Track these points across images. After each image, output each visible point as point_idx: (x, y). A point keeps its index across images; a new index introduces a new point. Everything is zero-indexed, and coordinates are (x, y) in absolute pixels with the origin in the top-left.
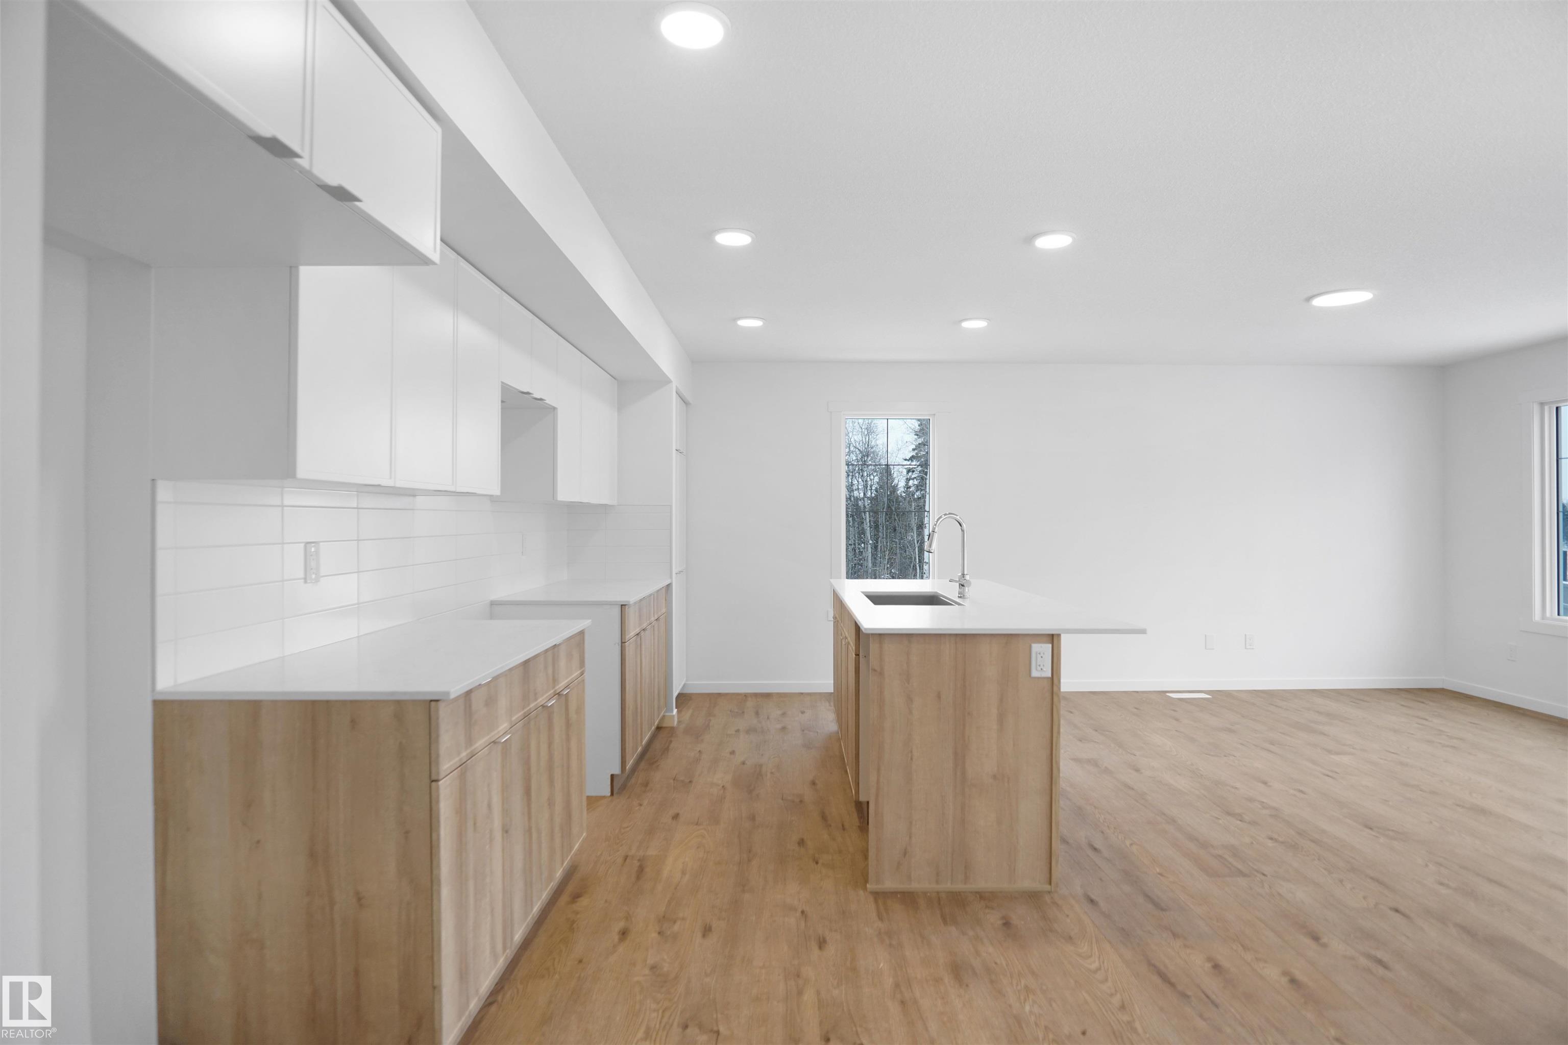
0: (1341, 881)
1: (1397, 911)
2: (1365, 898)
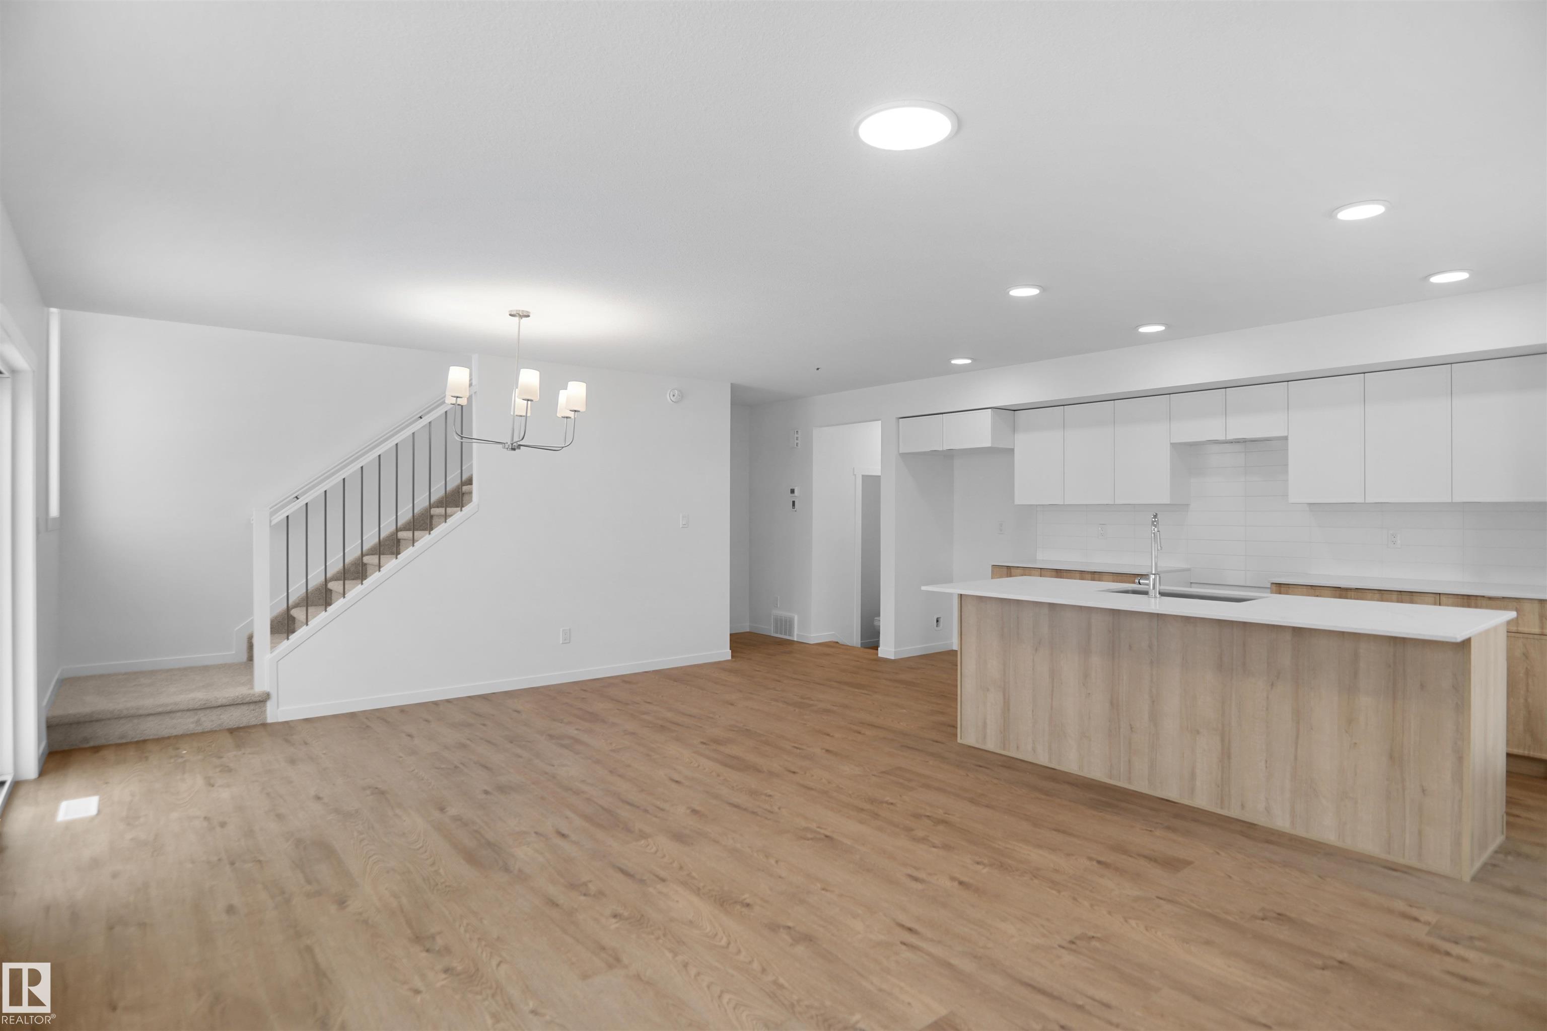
0: (829, 783)
1: (794, 773)
2: (812, 776)
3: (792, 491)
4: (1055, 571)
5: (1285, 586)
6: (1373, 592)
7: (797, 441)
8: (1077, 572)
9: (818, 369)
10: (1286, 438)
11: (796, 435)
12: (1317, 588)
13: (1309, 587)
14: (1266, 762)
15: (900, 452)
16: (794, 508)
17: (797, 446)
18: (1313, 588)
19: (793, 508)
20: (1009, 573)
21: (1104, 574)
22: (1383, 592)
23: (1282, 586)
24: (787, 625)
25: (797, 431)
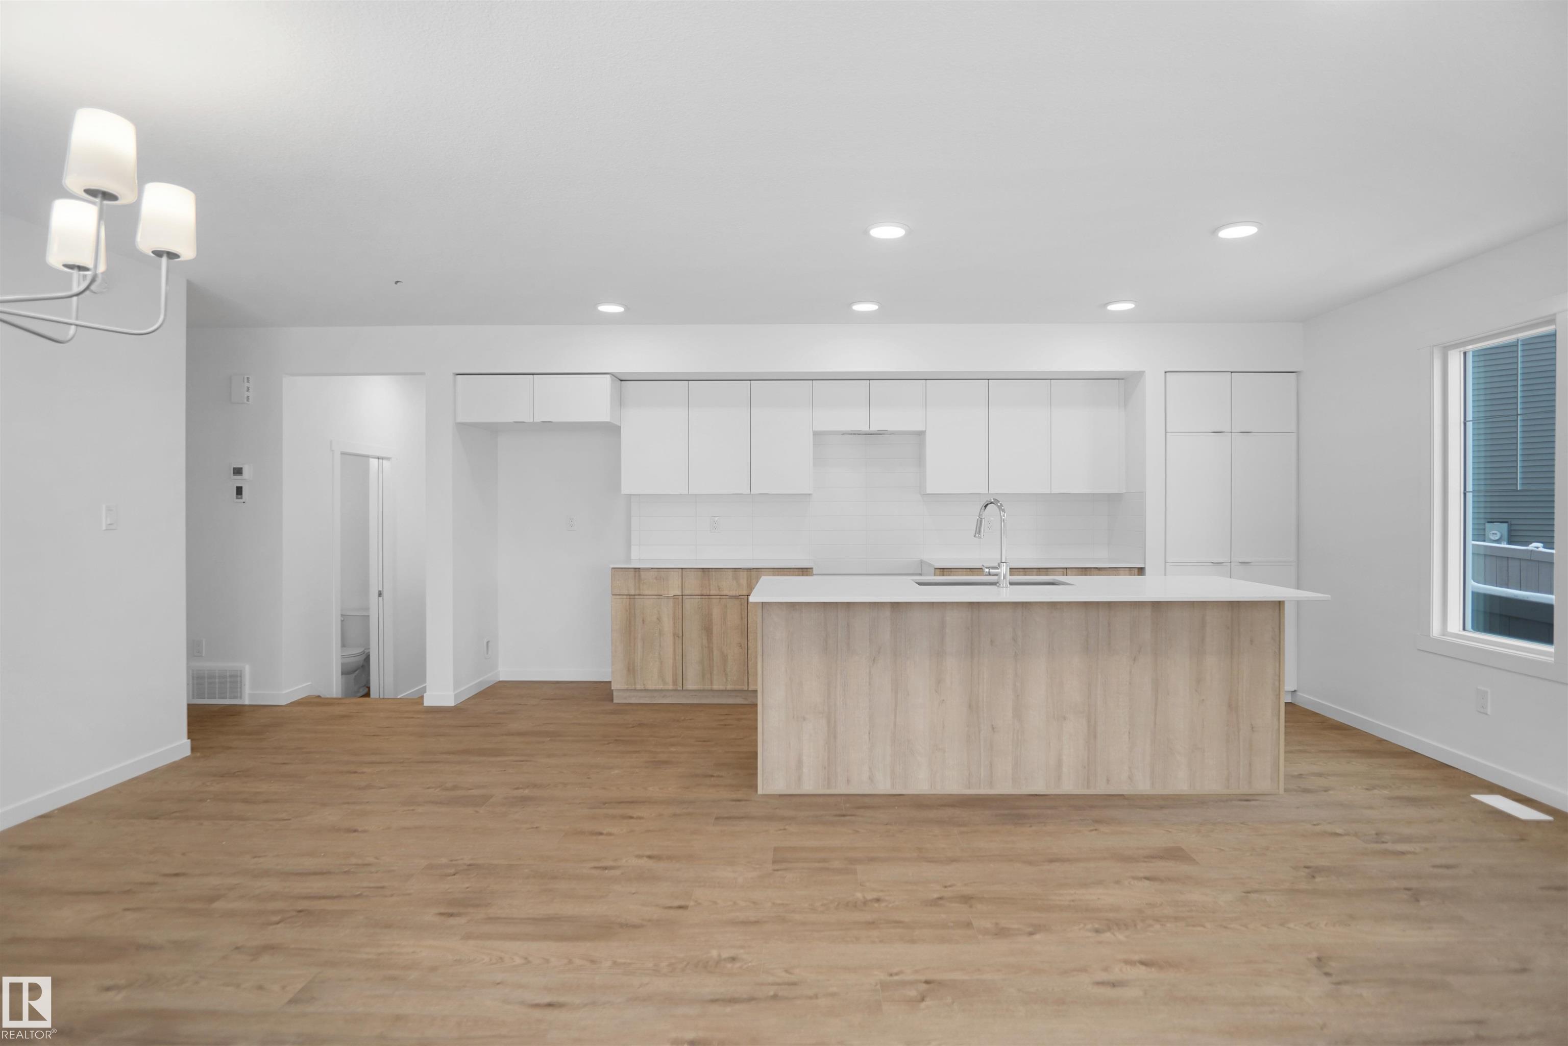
3: (238, 471)
4: (701, 570)
5: (948, 570)
6: (1019, 570)
7: (248, 394)
8: (729, 570)
9: (397, 282)
10: (921, 434)
11: (246, 385)
12: (974, 570)
13: (969, 570)
14: (1129, 733)
15: (460, 420)
16: (241, 498)
17: (248, 401)
18: (972, 570)
19: (237, 498)
20: (637, 575)
21: (763, 570)
22: (1026, 570)
23: (945, 570)
24: (233, 681)
25: (248, 378)
